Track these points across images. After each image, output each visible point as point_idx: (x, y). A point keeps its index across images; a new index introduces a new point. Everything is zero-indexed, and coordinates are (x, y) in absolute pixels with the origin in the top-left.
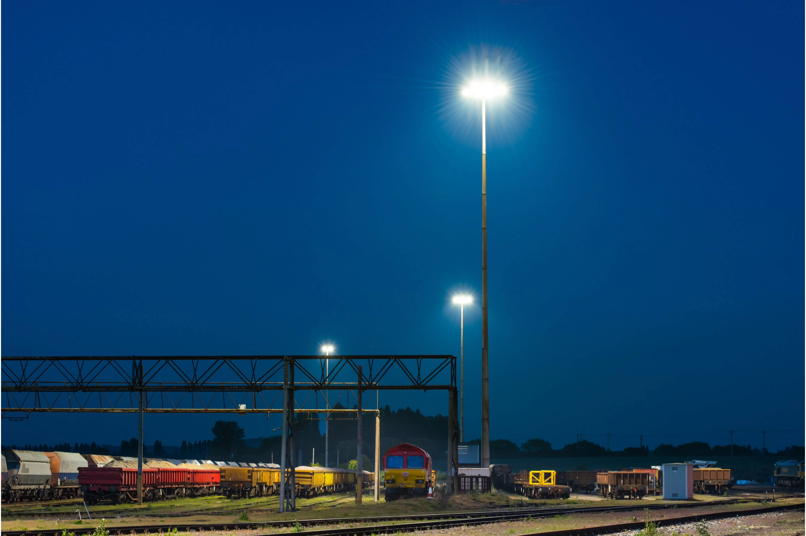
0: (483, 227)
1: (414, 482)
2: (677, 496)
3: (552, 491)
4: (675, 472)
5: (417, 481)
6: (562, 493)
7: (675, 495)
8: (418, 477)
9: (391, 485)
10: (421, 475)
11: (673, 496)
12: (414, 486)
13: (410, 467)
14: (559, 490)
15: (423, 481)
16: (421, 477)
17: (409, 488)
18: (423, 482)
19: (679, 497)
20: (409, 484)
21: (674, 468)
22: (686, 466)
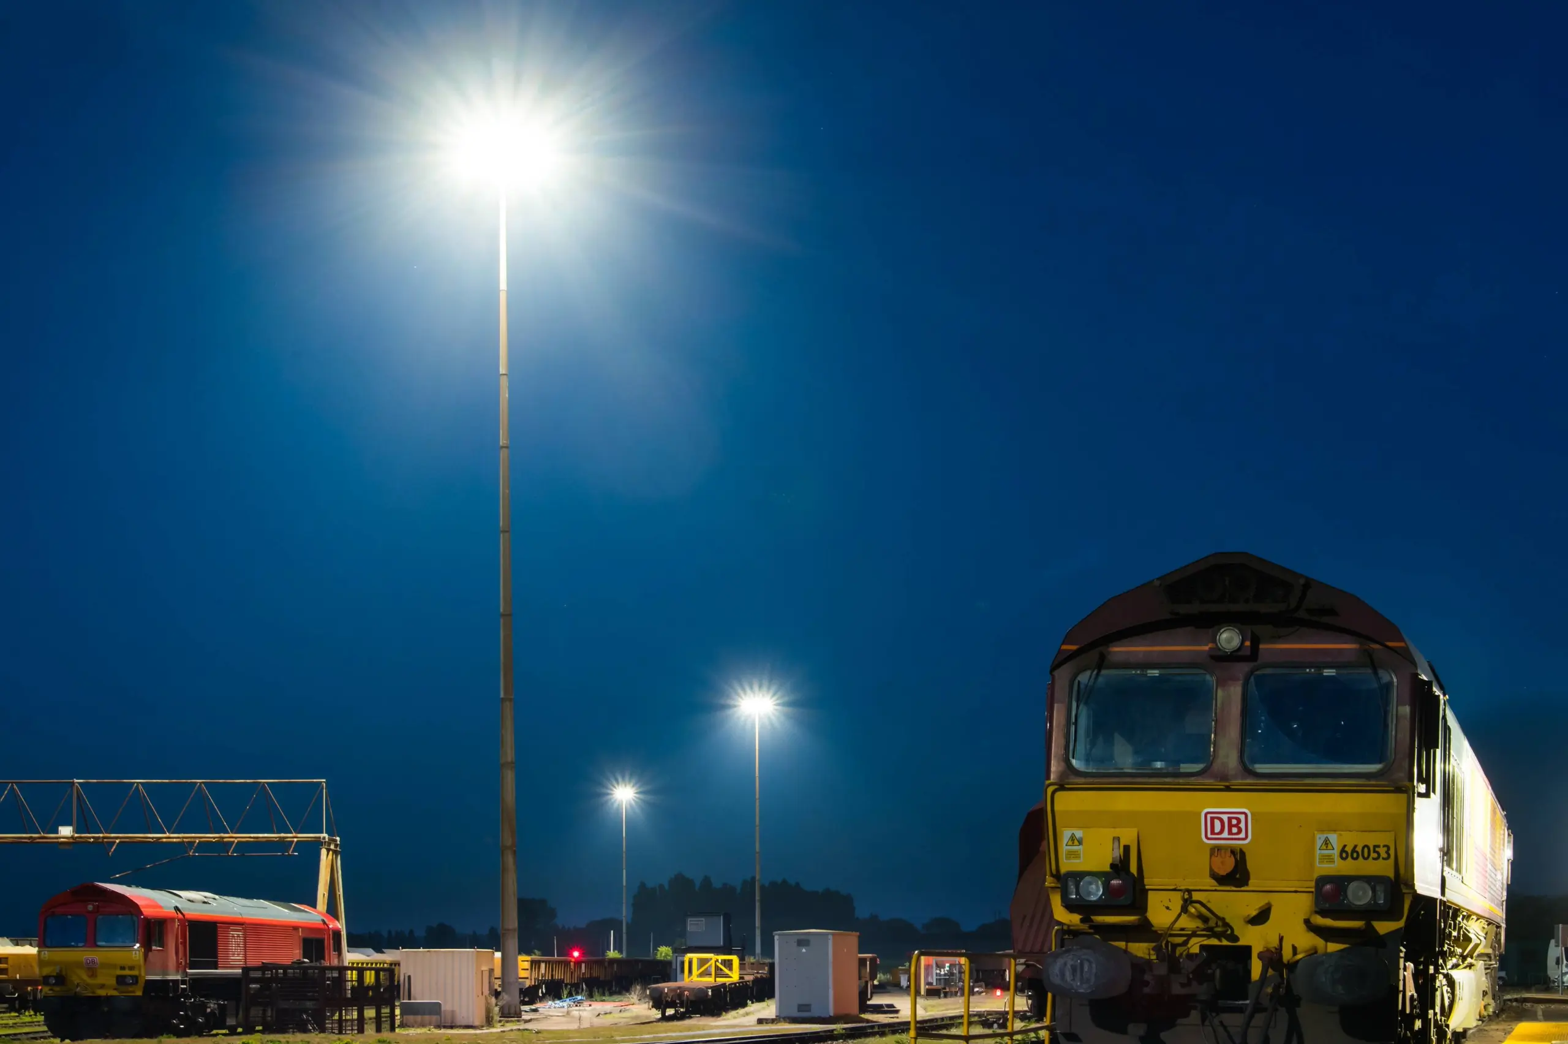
0: (501, 444)
1: (113, 982)
2: (809, 1011)
3: (671, 995)
4: (804, 950)
5: (121, 980)
6: (692, 998)
7: (802, 1007)
8: (123, 968)
9: (57, 989)
10: (130, 964)
11: (799, 1011)
12: (115, 993)
13: (103, 944)
14: (686, 993)
15: (136, 979)
16: (131, 968)
17: (99, 997)
18: (135, 982)
19: (815, 1012)
20: (102, 986)
21: (802, 942)
22: (830, 937)
